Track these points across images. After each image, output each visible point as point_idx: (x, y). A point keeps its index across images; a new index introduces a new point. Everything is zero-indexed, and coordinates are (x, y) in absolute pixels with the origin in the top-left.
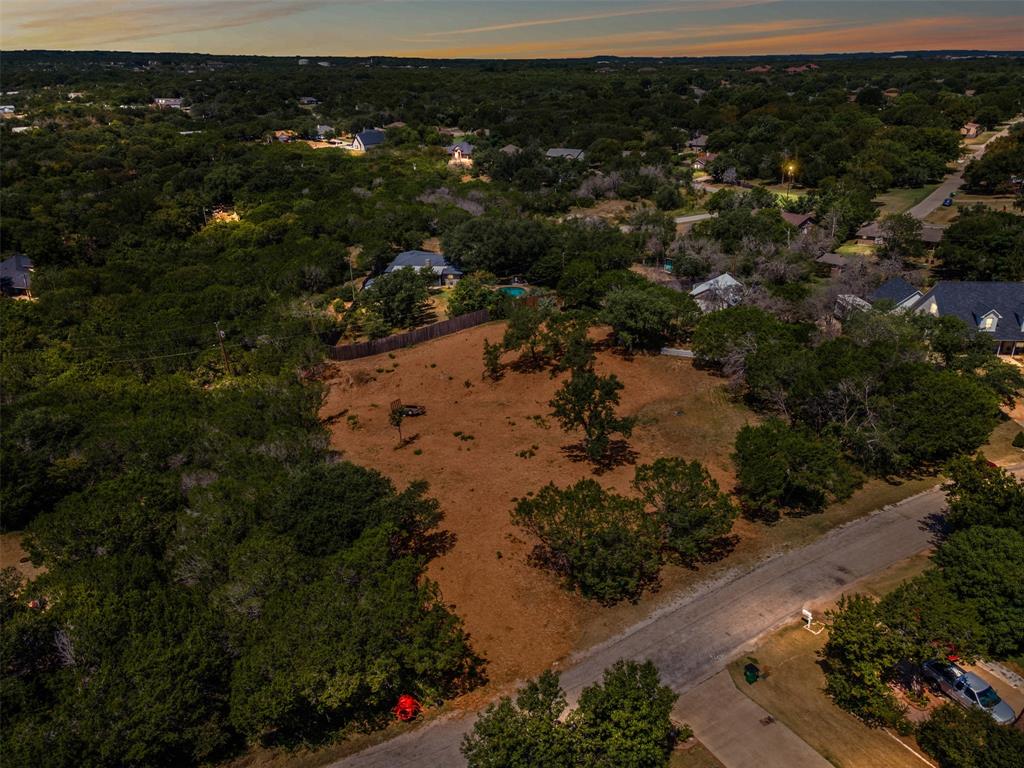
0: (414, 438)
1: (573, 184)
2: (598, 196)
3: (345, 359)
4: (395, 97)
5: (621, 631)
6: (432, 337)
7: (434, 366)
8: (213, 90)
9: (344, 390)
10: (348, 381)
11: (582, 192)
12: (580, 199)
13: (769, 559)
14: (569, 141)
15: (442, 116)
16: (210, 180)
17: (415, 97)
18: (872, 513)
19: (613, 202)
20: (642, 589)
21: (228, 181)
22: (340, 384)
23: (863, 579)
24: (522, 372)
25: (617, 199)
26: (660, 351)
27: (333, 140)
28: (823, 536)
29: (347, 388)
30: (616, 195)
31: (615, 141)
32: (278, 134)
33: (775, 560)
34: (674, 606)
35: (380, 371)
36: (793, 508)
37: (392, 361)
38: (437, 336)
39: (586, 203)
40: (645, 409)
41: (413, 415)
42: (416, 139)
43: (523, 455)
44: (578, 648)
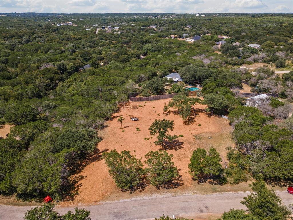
0: (127, 127)
1: (247, 56)
2: (255, 61)
3: (134, 101)
4: (214, 26)
5: (119, 200)
6: (159, 99)
7: (154, 107)
8: (165, 23)
9: (129, 110)
10: (131, 107)
11: (249, 60)
12: (247, 62)
13: (185, 195)
14: (259, 42)
15: (224, 32)
16: (144, 48)
17: (221, 26)
18: (239, 192)
19: (260, 64)
20: (137, 190)
21: (148, 49)
22: (129, 108)
23: (210, 213)
24: (175, 114)
25: (262, 62)
26: (221, 116)
27: (187, 38)
28: (212, 194)
29: (130, 109)
30: (262, 61)
31: (273, 42)
32: (172, 36)
33: (187, 196)
34: (141, 198)
35: (140, 106)
36: (214, 180)
37: (145, 104)
38: (161, 99)
39: (249, 63)
40: (201, 134)
41: (134, 120)
42: (210, 39)
43: (145, 139)
44: (102, 200)
